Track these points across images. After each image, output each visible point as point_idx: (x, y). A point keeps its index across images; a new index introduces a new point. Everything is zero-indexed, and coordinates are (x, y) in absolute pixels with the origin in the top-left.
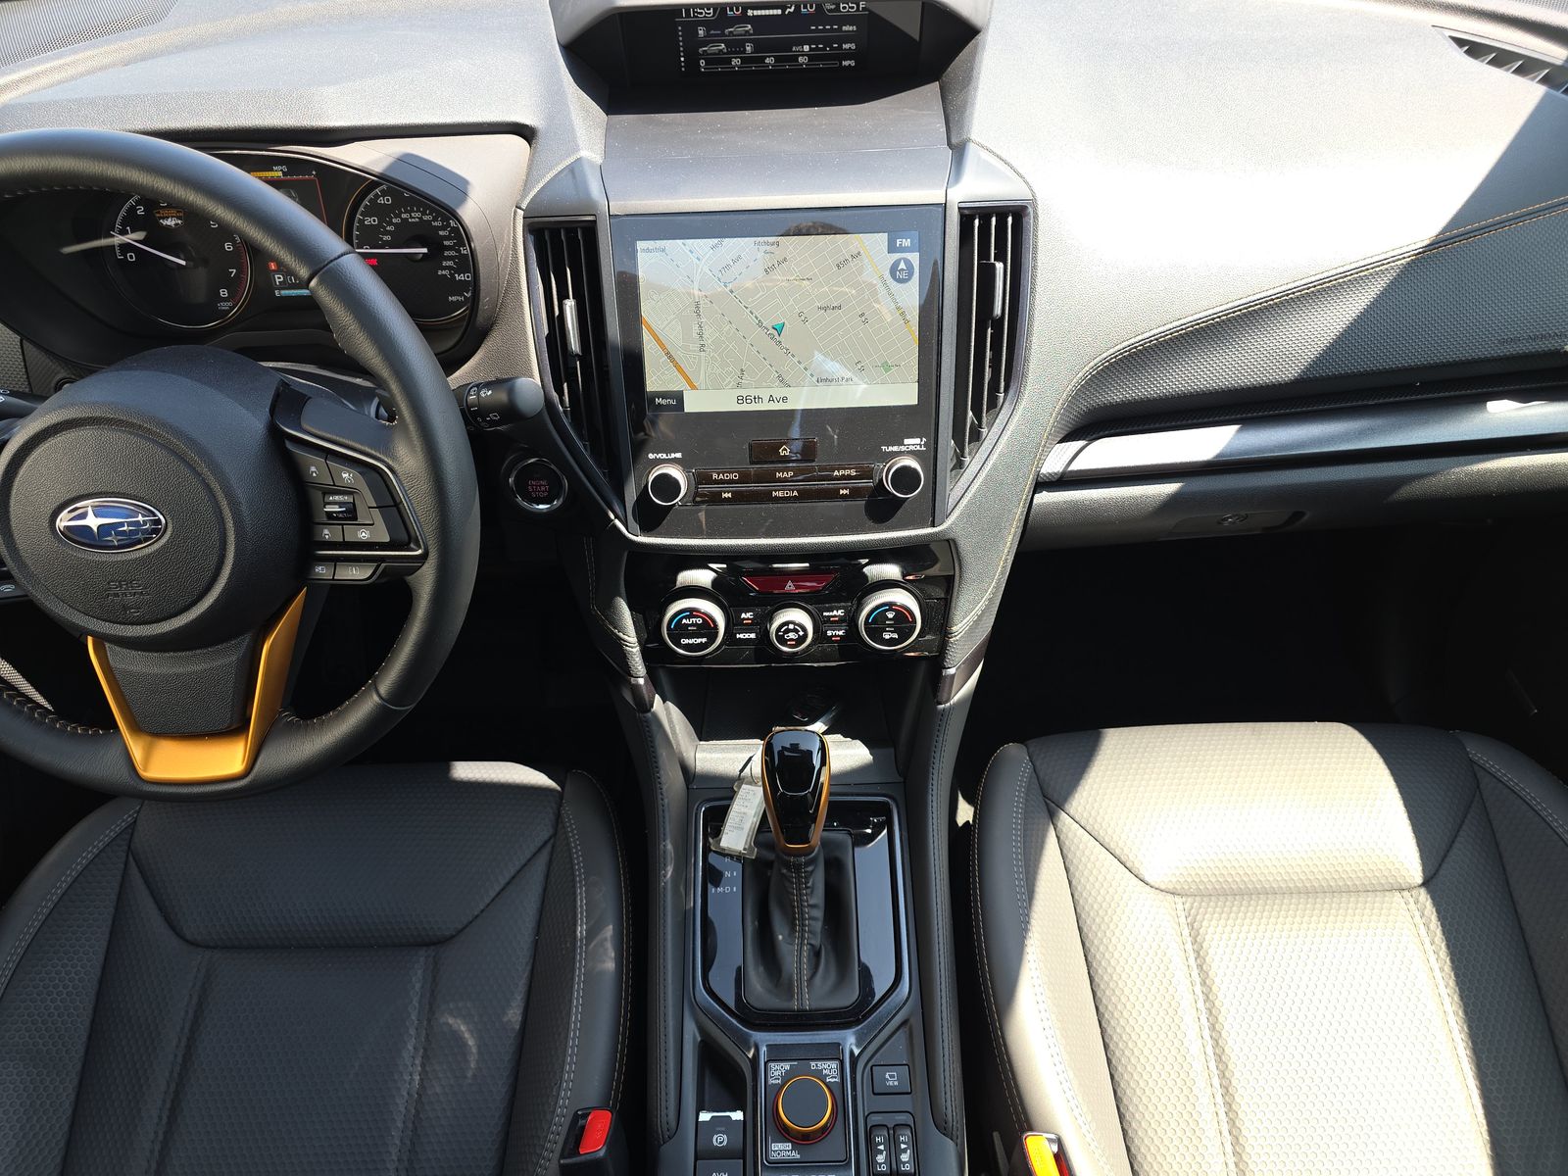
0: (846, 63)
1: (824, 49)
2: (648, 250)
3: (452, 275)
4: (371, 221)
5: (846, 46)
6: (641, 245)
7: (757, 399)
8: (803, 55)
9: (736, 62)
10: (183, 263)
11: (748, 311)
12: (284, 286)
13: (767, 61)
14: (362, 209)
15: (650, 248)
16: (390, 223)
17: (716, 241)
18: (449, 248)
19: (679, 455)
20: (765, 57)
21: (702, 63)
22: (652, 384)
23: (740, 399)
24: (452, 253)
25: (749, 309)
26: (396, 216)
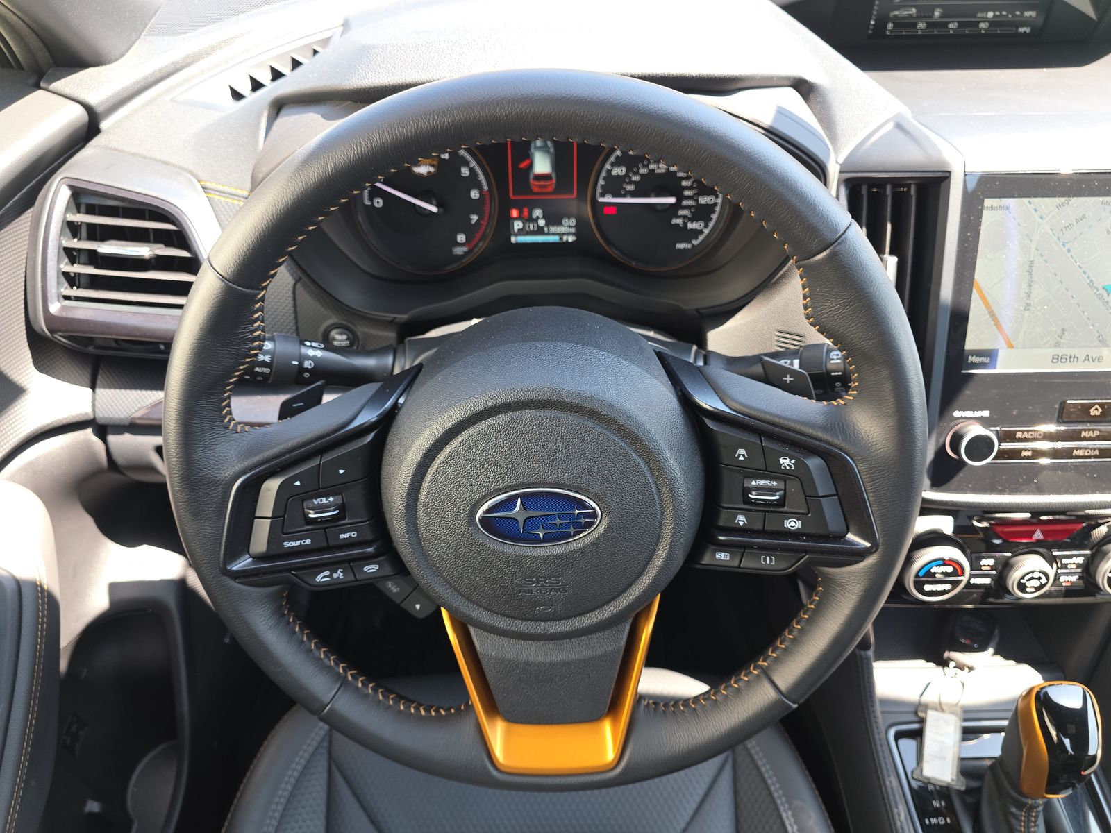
0: (1021, 30)
1: (1006, 16)
2: (992, 208)
3: (685, 224)
4: (619, 171)
5: (1027, 14)
6: (988, 202)
7: (1073, 358)
8: (984, 21)
9: (921, 26)
10: (434, 209)
11: (1081, 271)
12: (522, 232)
13: (951, 26)
14: (612, 159)
15: (995, 205)
16: (637, 173)
17: (1062, 200)
18: (689, 198)
19: (986, 413)
20: (949, 22)
21: (890, 26)
22: (972, 342)
23: (1056, 359)
24: (690, 203)
25: (1082, 269)
26: (644, 166)
